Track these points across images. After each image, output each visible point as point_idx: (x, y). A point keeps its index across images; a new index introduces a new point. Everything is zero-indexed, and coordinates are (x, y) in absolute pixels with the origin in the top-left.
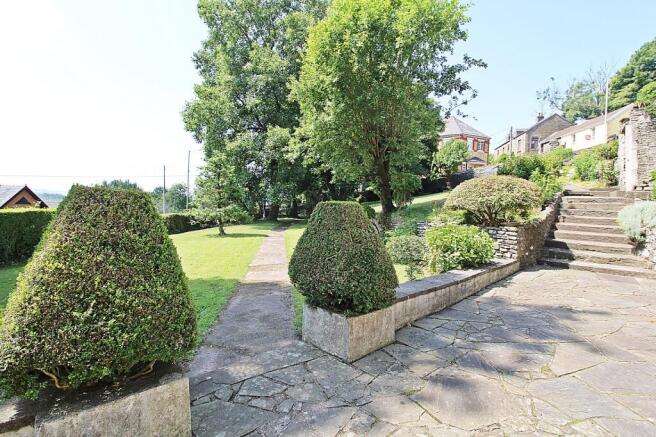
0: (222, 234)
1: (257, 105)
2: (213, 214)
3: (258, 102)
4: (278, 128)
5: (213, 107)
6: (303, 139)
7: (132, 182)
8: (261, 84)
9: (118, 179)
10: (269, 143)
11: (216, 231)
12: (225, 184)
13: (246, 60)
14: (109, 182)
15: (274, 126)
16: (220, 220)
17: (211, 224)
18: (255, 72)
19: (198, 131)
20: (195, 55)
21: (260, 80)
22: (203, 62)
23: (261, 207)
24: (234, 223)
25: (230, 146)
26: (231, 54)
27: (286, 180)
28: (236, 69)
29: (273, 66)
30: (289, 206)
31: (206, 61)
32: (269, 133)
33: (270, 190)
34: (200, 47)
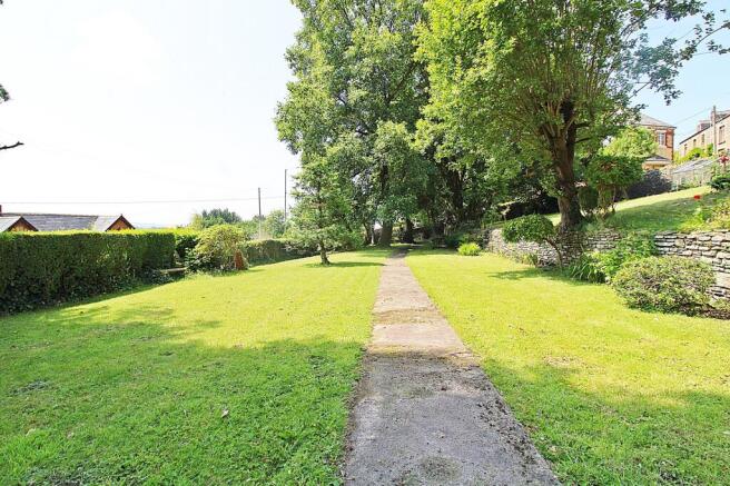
0: (326, 262)
1: (362, 99)
2: (313, 236)
3: (363, 93)
4: (390, 123)
5: (309, 105)
6: (435, 120)
7: (230, 211)
8: (367, 70)
9: (217, 208)
10: (380, 144)
11: (317, 259)
12: (327, 195)
13: (348, 43)
14: (208, 212)
15: (385, 121)
16: (322, 246)
17: (311, 252)
18: (359, 57)
19: (293, 139)
20: (289, 52)
21: (366, 67)
22: (298, 60)
23: (368, 230)
24: (339, 249)
25: (332, 151)
26: (328, 39)
27: (402, 192)
28: (335, 58)
29: (382, 45)
30: (402, 229)
31: (301, 57)
32: (379, 131)
33: (381, 207)
34: (294, 42)
